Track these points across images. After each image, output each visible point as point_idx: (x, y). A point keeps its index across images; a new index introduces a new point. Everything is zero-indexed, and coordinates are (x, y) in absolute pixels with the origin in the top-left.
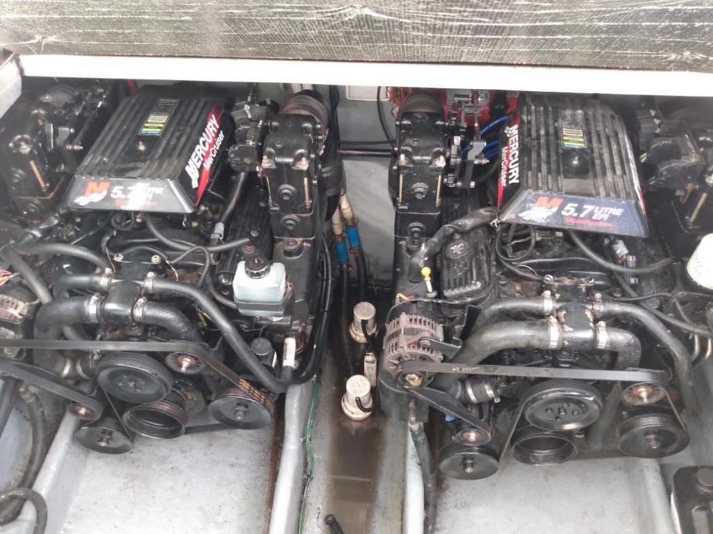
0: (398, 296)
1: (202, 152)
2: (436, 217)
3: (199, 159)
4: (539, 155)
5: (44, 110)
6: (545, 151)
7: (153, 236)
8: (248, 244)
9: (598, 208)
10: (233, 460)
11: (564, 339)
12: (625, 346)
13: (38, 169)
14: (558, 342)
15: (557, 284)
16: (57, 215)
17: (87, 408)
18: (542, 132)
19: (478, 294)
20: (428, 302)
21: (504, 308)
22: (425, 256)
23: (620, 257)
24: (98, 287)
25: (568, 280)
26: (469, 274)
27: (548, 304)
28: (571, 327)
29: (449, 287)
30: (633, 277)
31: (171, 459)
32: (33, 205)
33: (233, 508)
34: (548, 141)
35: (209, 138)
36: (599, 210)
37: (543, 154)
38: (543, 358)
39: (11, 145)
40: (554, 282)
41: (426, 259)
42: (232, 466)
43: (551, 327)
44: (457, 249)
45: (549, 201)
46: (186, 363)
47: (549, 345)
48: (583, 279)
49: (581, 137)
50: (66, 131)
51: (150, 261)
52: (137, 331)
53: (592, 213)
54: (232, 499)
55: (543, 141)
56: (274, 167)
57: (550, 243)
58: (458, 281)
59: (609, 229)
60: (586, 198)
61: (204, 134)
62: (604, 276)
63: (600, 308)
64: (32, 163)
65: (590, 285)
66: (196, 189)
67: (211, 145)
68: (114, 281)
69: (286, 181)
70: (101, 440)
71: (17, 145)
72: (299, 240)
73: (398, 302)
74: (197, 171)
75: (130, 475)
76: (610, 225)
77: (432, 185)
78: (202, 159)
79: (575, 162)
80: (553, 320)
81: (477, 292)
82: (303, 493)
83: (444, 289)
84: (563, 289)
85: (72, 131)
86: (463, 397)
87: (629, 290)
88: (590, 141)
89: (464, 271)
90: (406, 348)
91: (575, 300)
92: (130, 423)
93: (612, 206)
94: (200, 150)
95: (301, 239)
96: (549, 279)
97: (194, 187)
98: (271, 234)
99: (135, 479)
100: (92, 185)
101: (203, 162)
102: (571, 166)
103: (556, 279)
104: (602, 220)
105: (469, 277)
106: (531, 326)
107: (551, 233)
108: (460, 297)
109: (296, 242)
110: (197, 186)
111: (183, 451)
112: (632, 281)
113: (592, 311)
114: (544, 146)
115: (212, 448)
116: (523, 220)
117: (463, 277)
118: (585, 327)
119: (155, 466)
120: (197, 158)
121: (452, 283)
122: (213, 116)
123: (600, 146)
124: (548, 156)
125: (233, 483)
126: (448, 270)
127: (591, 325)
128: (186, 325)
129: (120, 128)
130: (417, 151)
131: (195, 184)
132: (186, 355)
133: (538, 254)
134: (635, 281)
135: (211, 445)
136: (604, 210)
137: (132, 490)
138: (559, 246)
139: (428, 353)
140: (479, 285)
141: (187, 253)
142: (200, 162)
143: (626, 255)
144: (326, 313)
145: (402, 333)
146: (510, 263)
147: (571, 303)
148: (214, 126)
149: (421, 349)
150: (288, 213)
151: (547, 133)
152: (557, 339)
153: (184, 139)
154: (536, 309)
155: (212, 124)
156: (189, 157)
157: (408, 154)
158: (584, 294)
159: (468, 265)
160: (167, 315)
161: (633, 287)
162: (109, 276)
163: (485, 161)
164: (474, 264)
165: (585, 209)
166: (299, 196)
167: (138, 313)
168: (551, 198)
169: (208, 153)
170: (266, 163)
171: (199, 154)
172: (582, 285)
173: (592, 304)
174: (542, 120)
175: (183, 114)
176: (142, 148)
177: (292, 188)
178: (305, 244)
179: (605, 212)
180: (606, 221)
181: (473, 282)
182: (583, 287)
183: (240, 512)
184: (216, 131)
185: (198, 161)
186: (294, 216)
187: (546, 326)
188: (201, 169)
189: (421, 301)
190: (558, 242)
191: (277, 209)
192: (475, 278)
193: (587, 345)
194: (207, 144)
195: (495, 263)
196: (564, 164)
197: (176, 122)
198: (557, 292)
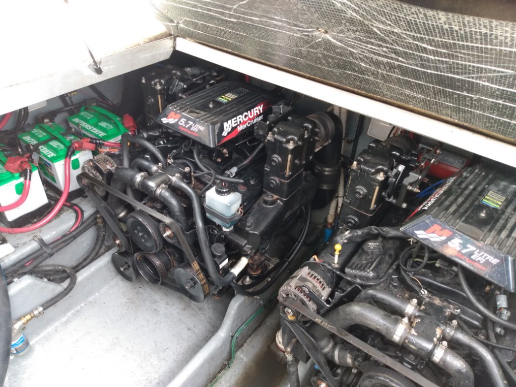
0: (313, 257)
1: (241, 120)
2: (368, 218)
3: (237, 122)
4: (456, 199)
5: (180, 72)
6: (463, 199)
7: (193, 158)
8: (242, 184)
9: (478, 251)
10: (191, 326)
11: (406, 338)
12: (456, 370)
13: (161, 102)
14: (401, 337)
15: (428, 299)
16: (160, 130)
17: (121, 242)
18: (471, 187)
19: (367, 280)
20: (329, 269)
21: (375, 296)
22: (345, 239)
23: (498, 308)
24: (150, 171)
25: (439, 301)
26: (370, 264)
27: (410, 308)
28: (417, 332)
29: (351, 267)
30: (500, 327)
31: (158, 304)
32: (152, 121)
33: (174, 354)
34: (471, 194)
35: (251, 115)
36: (479, 253)
37: (460, 200)
38: (395, 352)
39: (153, 82)
40: (427, 297)
41: (346, 241)
42: (189, 329)
43: (401, 324)
44: (372, 245)
45: (441, 230)
46: (168, 233)
47: (392, 337)
48: (452, 306)
49: (501, 202)
50: (182, 85)
51: (184, 169)
52: (159, 206)
53: (472, 253)
54: (176, 349)
55: (467, 192)
56: (273, 140)
57: (445, 273)
58: (359, 266)
59: (482, 272)
60: (472, 240)
61: (249, 112)
62: (479, 318)
63: (450, 332)
64: (159, 96)
65: (454, 312)
66: (224, 137)
67: (249, 119)
68: (159, 171)
69: (277, 152)
70: (122, 266)
71: (155, 84)
72: (276, 197)
73: (312, 260)
74: (230, 129)
75: (132, 299)
76: (484, 269)
77: (371, 192)
78: (239, 123)
79: (483, 215)
80: (406, 320)
81: (368, 279)
82: (219, 372)
83: (347, 266)
84: (431, 305)
85: (185, 86)
86: (330, 354)
87: (492, 336)
88: (506, 207)
89: (368, 262)
90: (293, 288)
91: (433, 317)
92: (138, 263)
93: (491, 253)
94: (241, 118)
95: (277, 197)
96: (423, 293)
97: (223, 135)
98: (262, 188)
99: (133, 303)
100: (172, 114)
101: (238, 125)
102: (478, 216)
103: (430, 296)
104: (479, 261)
105: (368, 266)
106: (385, 317)
107: (449, 264)
108: (355, 277)
109: (273, 197)
110: (225, 135)
111: (167, 304)
112: (498, 330)
113: (443, 332)
114: (465, 196)
115: (184, 312)
116: (417, 236)
117: (364, 265)
118: (429, 339)
119: (148, 303)
120: (236, 121)
121: (355, 265)
122: (262, 106)
123: (513, 213)
124: (463, 202)
125: (183, 339)
126: (359, 257)
127: (435, 339)
128: (180, 211)
129: (208, 93)
130: (366, 163)
131: (225, 134)
132: (170, 229)
133: (431, 275)
134: (500, 331)
135: (185, 310)
136: (483, 255)
137: (127, 308)
138: (451, 277)
139: (306, 300)
140: (371, 274)
141: (205, 173)
142: (236, 124)
143: (505, 308)
144: (287, 263)
145: (298, 278)
146: (405, 271)
147: (429, 317)
148: (259, 110)
149: (303, 294)
150: (274, 176)
151: (474, 189)
152: (400, 335)
153: (235, 109)
154: (400, 308)
155: (258, 109)
156: (231, 119)
157: (359, 162)
158: (445, 316)
159: (373, 259)
160: (174, 202)
161: (498, 336)
162: (158, 167)
163: (416, 190)
164: (377, 260)
165: (468, 248)
166: (282, 166)
167: (158, 191)
168: (444, 228)
169: (245, 122)
170: (270, 137)
171: (238, 120)
172: (448, 310)
173: (446, 326)
174: (478, 180)
175: (245, 98)
176: (211, 106)
177: (280, 159)
178: (279, 201)
179: (483, 257)
180: (481, 264)
181: (368, 271)
182: (448, 312)
183: (176, 359)
184: (258, 113)
185: (235, 123)
186: (277, 179)
187: (396, 322)
188: (234, 129)
189: (325, 266)
190: (451, 274)
191: (268, 170)
192: (371, 269)
193: (423, 353)
194: (247, 118)
195: (394, 267)
196: (472, 212)
197: (238, 100)
198: (424, 305)
